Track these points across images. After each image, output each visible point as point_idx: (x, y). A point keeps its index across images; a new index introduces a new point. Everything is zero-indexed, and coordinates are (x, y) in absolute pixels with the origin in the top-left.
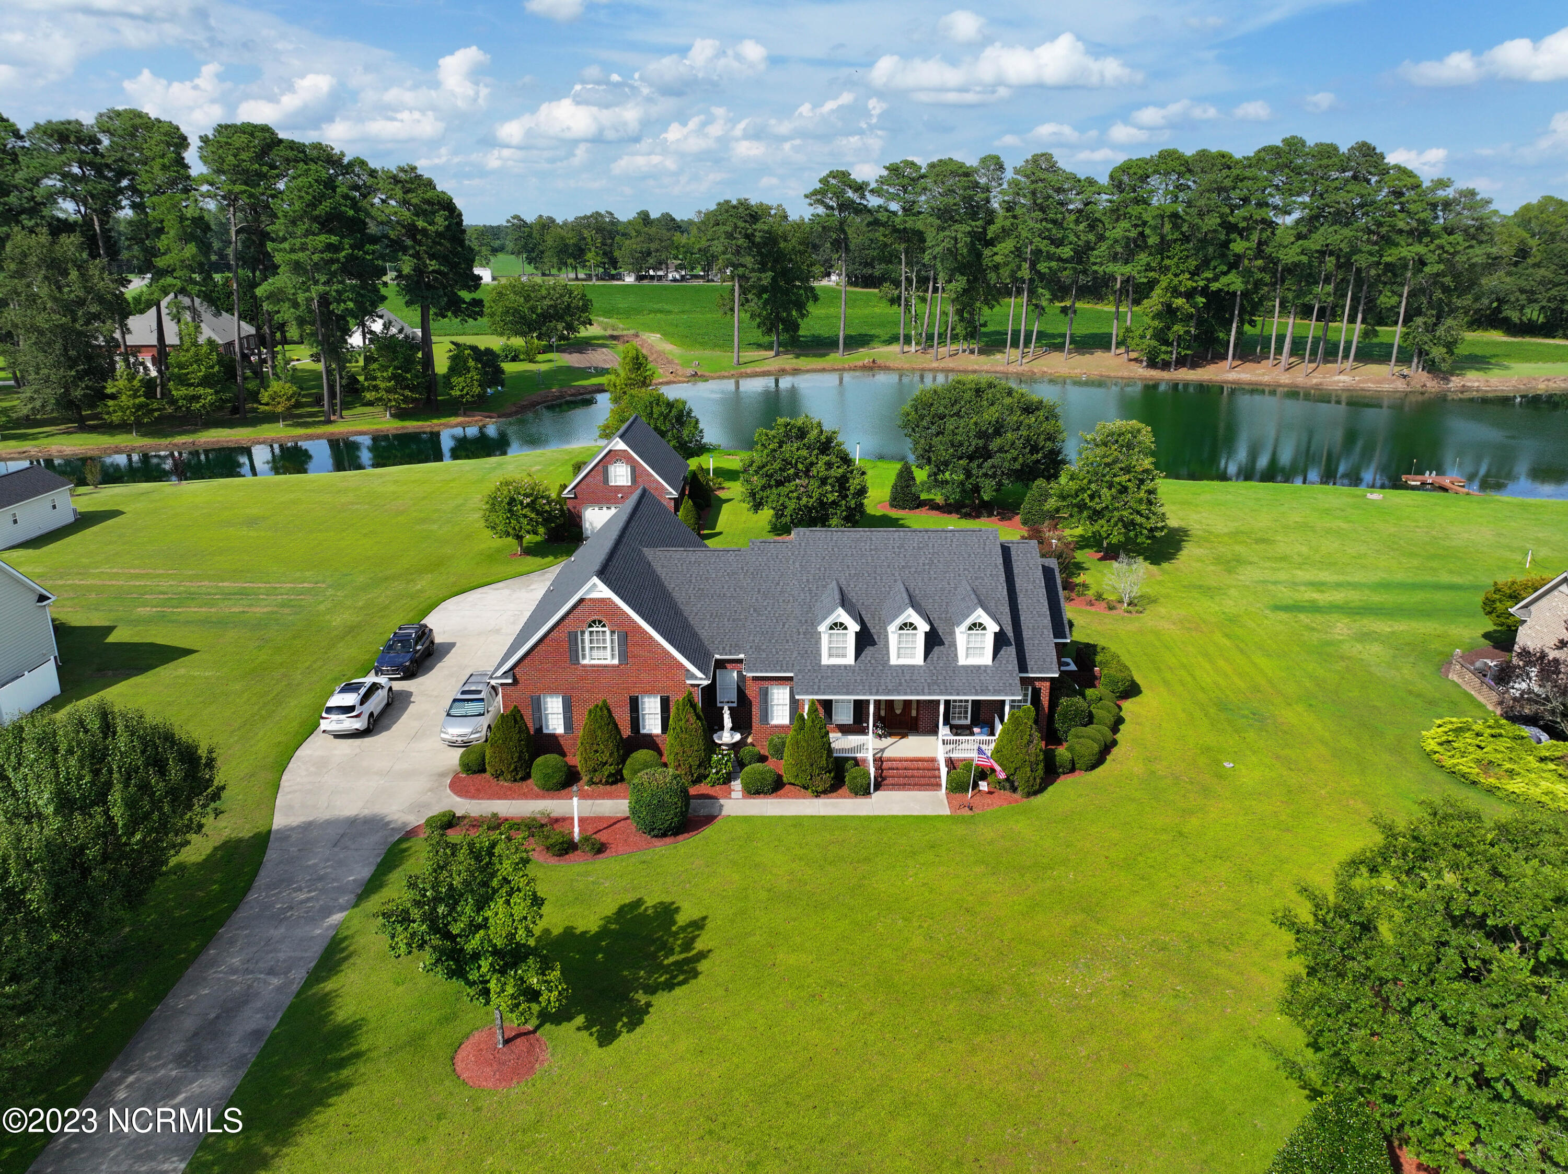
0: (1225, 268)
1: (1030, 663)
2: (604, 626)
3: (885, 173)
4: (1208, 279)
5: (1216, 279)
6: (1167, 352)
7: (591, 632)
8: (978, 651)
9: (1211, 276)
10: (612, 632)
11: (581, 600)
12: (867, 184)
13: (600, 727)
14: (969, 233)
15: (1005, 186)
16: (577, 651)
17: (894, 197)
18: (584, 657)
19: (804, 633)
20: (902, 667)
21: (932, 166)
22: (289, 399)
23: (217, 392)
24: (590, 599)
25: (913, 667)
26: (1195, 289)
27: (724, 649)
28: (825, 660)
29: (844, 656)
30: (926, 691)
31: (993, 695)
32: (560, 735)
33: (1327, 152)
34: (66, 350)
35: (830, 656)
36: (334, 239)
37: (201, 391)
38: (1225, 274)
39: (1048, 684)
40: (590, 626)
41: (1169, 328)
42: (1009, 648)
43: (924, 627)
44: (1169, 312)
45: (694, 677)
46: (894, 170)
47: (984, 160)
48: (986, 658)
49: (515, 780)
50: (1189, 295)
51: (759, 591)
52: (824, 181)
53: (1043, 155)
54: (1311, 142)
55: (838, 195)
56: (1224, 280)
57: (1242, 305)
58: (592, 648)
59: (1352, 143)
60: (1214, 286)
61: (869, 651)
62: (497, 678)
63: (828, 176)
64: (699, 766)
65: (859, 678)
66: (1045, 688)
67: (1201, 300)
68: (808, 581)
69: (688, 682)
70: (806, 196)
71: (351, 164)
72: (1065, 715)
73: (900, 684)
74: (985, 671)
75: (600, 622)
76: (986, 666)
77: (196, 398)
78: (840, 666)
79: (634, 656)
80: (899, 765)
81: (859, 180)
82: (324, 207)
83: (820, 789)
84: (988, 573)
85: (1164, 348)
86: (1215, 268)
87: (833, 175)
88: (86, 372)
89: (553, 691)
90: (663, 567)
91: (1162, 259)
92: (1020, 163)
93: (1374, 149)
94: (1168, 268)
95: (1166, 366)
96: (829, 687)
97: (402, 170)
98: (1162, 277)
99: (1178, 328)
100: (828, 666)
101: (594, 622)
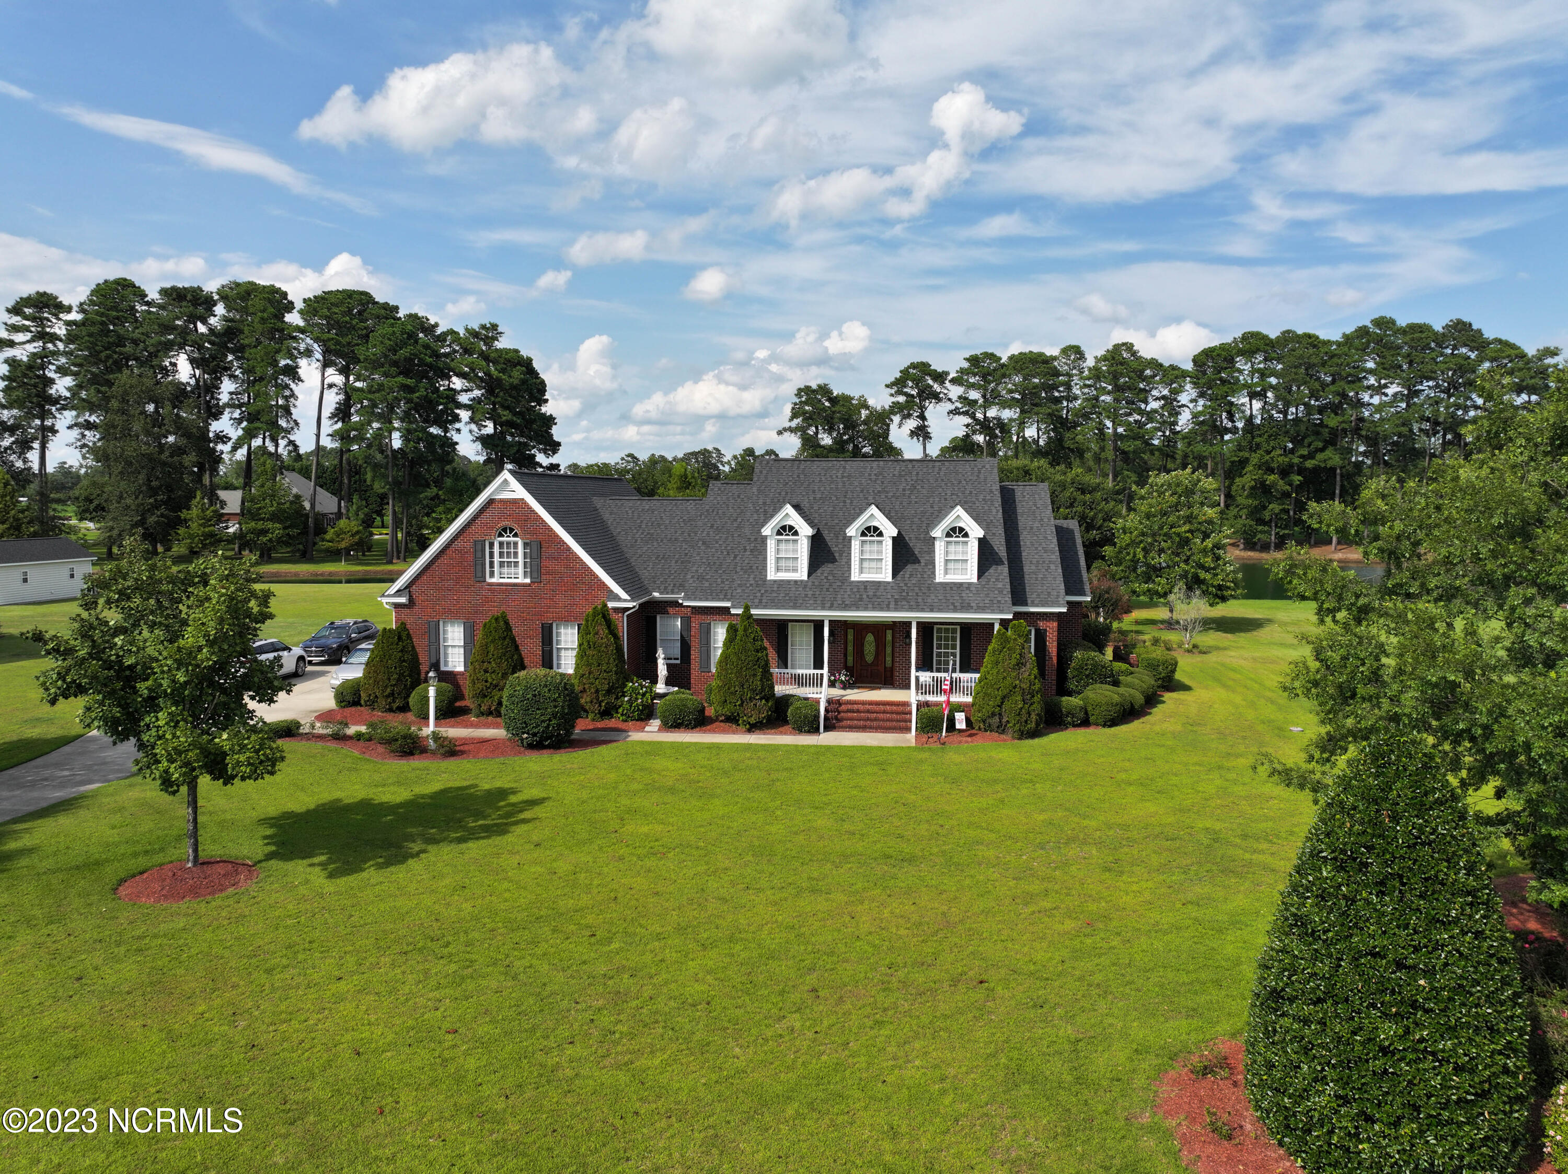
0: (1320, 445)
1: (1031, 597)
2: (516, 535)
3: (966, 365)
4: (1302, 456)
5: (1311, 456)
6: (1265, 532)
7: (501, 544)
8: (959, 565)
9: (1306, 453)
10: (525, 545)
11: (490, 502)
12: (947, 373)
13: (492, 641)
14: (1049, 414)
15: (1086, 373)
16: (484, 565)
17: (973, 386)
18: (492, 574)
19: (751, 551)
20: (865, 584)
21: (1011, 358)
22: (353, 535)
23: (285, 528)
24: (501, 501)
25: (878, 584)
26: (1291, 466)
27: (666, 588)
28: (772, 575)
29: (795, 570)
30: (892, 606)
31: (976, 612)
32: (459, 673)
33: (1418, 330)
34: (149, 480)
35: (778, 569)
36: (409, 382)
37: (270, 525)
38: (1322, 450)
39: (1055, 624)
40: (500, 535)
41: (1265, 508)
42: (1000, 568)
43: (890, 531)
44: (1262, 490)
45: (617, 598)
46: (974, 360)
47: (1065, 351)
48: (970, 574)
49: (391, 710)
50: (1284, 472)
51: (712, 526)
52: (905, 372)
53: (1124, 344)
54: (1402, 322)
55: (917, 381)
56: (1320, 456)
57: (1342, 486)
58: (502, 564)
59: (1445, 321)
60: (1309, 464)
61: (826, 569)
62: (389, 596)
63: (909, 367)
64: (609, 692)
65: (810, 593)
66: (1051, 629)
67: (1297, 479)
68: (764, 503)
69: (611, 605)
70: (887, 386)
71: (445, 334)
72: (1080, 669)
73: (861, 599)
74: (968, 588)
75: (511, 530)
76: (970, 584)
77: (264, 532)
78: (789, 581)
79: (548, 573)
80: (861, 707)
81: (940, 370)
82: (404, 353)
83: (752, 720)
84: (981, 497)
85: (1260, 528)
86: (1309, 446)
87: (913, 366)
88: (165, 503)
89: (453, 615)
90: (611, 514)
91: (1253, 438)
92: (1100, 353)
93: (1470, 325)
94: (1258, 446)
95: (1265, 547)
96: (773, 601)
97: (483, 327)
98: (1253, 455)
99: (1275, 507)
100: (775, 581)
101: (505, 530)
